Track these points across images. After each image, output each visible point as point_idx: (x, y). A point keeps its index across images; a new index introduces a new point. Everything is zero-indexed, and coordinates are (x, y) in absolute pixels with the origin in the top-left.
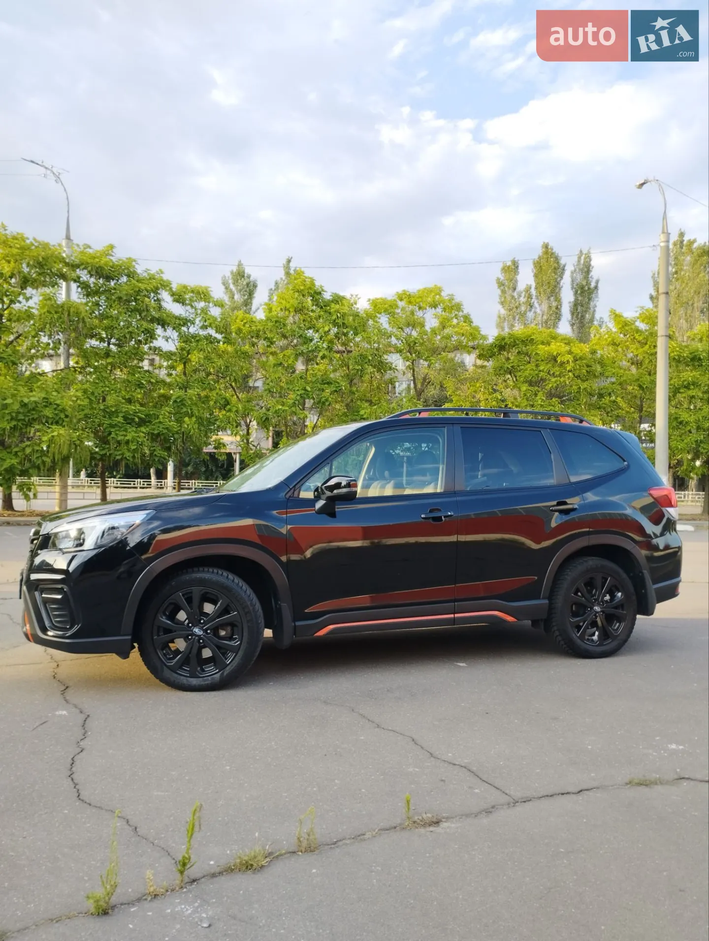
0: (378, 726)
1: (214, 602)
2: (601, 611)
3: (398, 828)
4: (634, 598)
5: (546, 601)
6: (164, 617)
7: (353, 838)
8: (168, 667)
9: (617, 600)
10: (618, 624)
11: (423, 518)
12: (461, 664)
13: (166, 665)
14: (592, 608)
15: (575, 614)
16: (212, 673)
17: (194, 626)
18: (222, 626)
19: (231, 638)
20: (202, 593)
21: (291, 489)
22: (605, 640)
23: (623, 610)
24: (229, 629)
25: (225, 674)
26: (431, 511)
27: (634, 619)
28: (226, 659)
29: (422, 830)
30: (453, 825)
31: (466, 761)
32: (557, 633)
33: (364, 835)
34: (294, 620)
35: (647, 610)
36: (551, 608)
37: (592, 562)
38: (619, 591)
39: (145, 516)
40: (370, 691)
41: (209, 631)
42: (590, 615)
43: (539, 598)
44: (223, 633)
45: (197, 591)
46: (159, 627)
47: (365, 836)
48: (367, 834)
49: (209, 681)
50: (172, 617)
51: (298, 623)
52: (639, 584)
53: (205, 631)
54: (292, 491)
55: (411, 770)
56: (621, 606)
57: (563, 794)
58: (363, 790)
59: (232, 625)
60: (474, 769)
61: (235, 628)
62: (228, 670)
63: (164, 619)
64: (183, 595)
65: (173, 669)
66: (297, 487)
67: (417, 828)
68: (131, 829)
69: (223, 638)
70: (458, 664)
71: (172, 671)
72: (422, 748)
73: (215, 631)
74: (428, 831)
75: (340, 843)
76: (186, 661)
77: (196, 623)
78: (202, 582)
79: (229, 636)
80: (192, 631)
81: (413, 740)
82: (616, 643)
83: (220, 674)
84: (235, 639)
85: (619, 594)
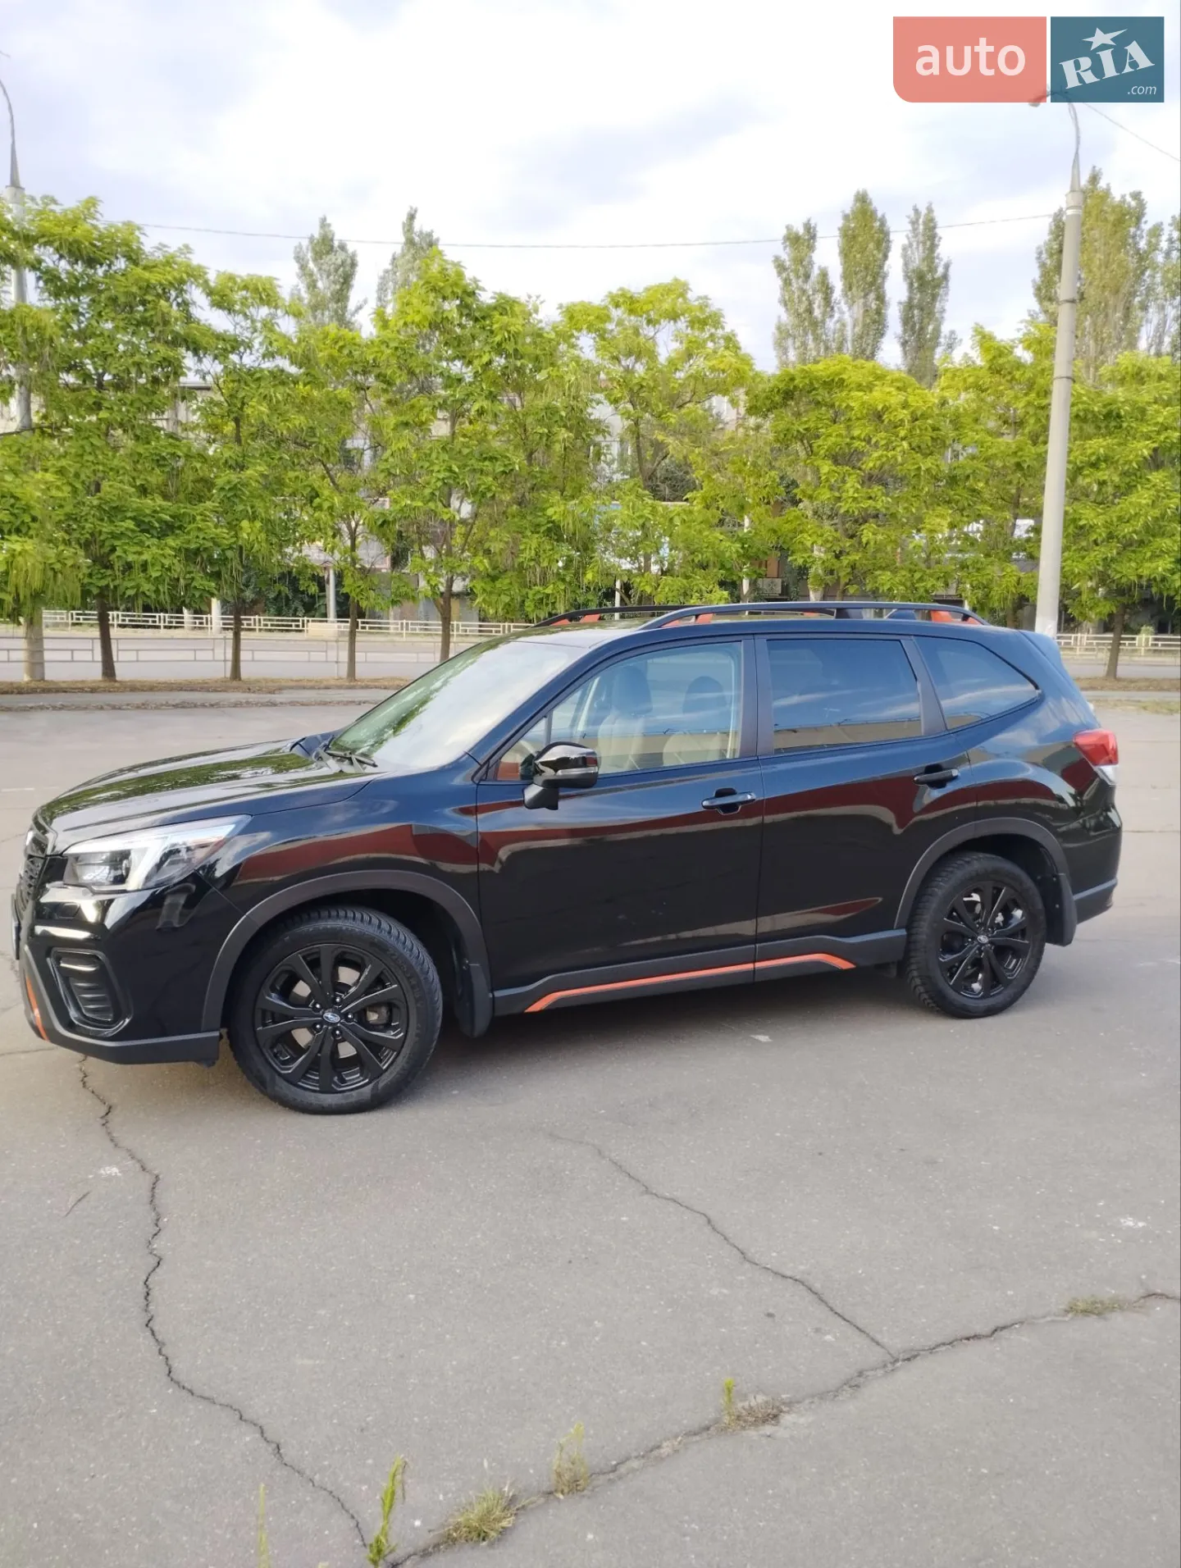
0: (647, 1191)
1: (358, 966)
2: (990, 942)
3: (712, 1429)
4: (1042, 918)
5: (903, 932)
6: (273, 995)
7: (643, 1457)
8: (286, 1078)
9: (1014, 923)
10: (1014, 961)
11: (704, 807)
12: (763, 1038)
13: (280, 1075)
14: (974, 938)
15: (948, 948)
16: (357, 1085)
17: (324, 1008)
18: (374, 1006)
19: (387, 1026)
20: (336, 953)
21: (482, 766)
22: (993, 987)
23: (1023, 938)
24: (384, 1010)
25: (381, 1085)
26: (720, 794)
27: (1041, 951)
28: (381, 1061)
29: (752, 1433)
30: (802, 1420)
31: (802, 1268)
32: (918, 981)
33: (659, 1447)
34: (492, 991)
35: (1060, 934)
36: (909, 941)
37: (980, 862)
38: (1019, 907)
39: (233, 826)
40: (623, 1106)
41: (350, 1016)
42: (971, 948)
43: (891, 928)
44: (373, 1017)
45: (327, 951)
46: (264, 1012)
47: (662, 1451)
48: (665, 1444)
49: (354, 1097)
50: (286, 992)
51: (498, 994)
52: (1052, 894)
53: (344, 1016)
54: (484, 768)
55: (715, 1292)
56: (1021, 931)
57: (968, 1339)
58: (644, 1343)
59: (391, 1006)
60: (817, 1286)
61: (395, 1011)
62: (385, 1080)
63: (274, 998)
64: (304, 958)
65: (291, 1080)
66: (492, 761)
67: (743, 1428)
68: (270, 1449)
69: (374, 1027)
70: (756, 1037)
71: (291, 1083)
72: (726, 1239)
73: (361, 1014)
74: (763, 1436)
75: (622, 1470)
76: (313, 1065)
77: (330, 1004)
78: (334, 935)
79: (385, 1022)
80: (322, 1016)
81: (709, 1221)
82: (1010, 991)
83: (371, 1086)
84: (395, 1028)
85: (1018, 913)
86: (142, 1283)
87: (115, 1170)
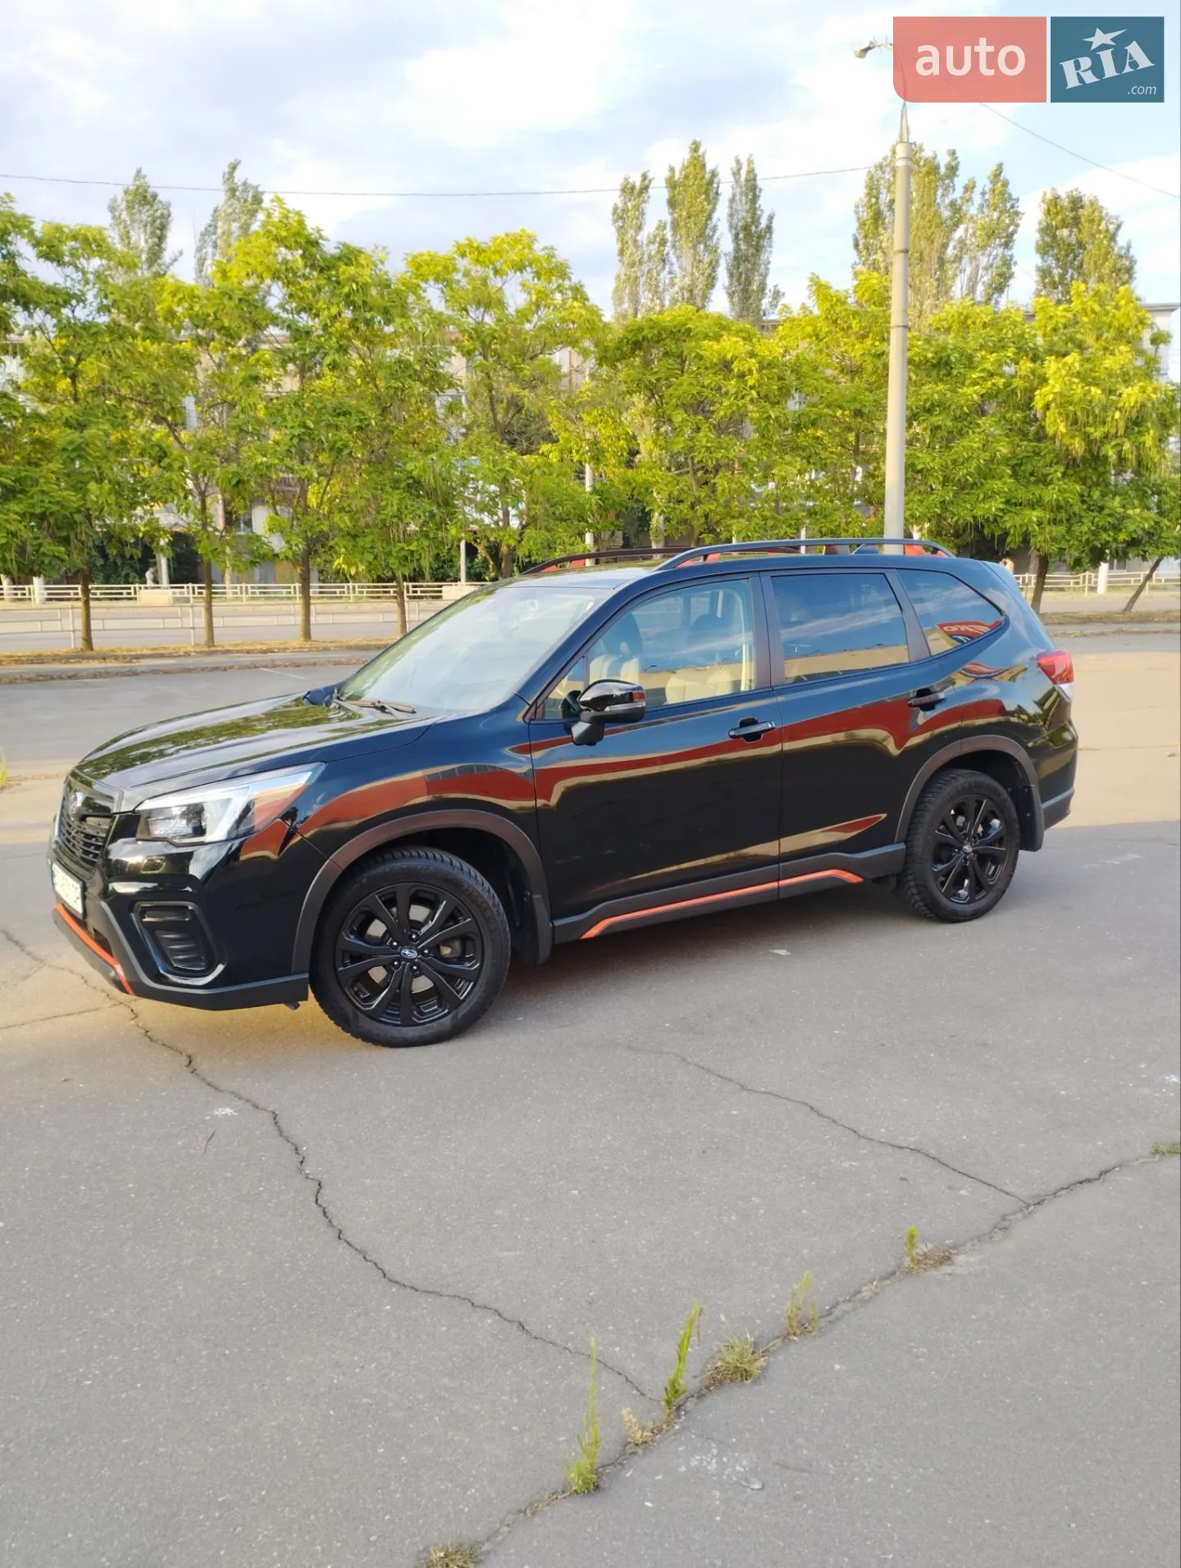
0: (743, 1088)
1: (432, 905)
2: (974, 852)
3: (897, 1273)
4: (1017, 826)
5: (902, 846)
6: (352, 937)
7: (849, 1301)
8: (369, 1015)
9: (993, 833)
10: (993, 867)
11: (731, 737)
12: (783, 952)
13: (362, 1011)
14: (960, 849)
15: (938, 860)
16: (438, 1017)
17: (402, 944)
18: (447, 942)
19: (461, 959)
20: (413, 891)
21: (530, 706)
22: (978, 892)
23: (1001, 846)
24: (457, 944)
25: (460, 1015)
26: (744, 724)
27: (1016, 858)
28: (458, 992)
29: (933, 1273)
30: (972, 1259)
31: (913, 1139)
32: (914, 891)
33: (859, 1292)
34: (553, 918)
35: (1031, 842)
36: (908, 854)
37: (965, 778)
38: (997, 818)
39: (310, 773)
40: (683, 1019)
41: (426, 951)
42: (958, 858)
43: (891, 842)
44: (446, 951)
45: (403, 890)
46: (344, 952)
47: (864, 1294)
48: (864, 1289)
49: (435, 1027)
50: (361, 932)
51: (558, 923)
52: (1024, 802)
53: (420, 952)
54: (533, 708)
55: (846, 1165)
56: (999, 840)
57: (1081, 1183)
58: (804, 1211)
59: (464, 939)
60: (933, 1152)
61: (469, 944)
62: (463, 1010)
63: (352, 939)
64: (380, 898)
65: (373, 1016)
66: (539, 702)
67: (925, 1270)
68: (515, 1327)
69: (446, 960)
70: (776, 951)
71: (374, 1019)
72: (833, 1121)
73: (435, 948)
74: (945, 1274)
75: (837, 1312)
76: (394, 1000)
77: (406, 942)
78: (411, 875)
79: (458, 955)
80: (399, 953)
81: (812, 1109)
82: (991, 896)
83: (450, 1016)
84: (470, 960)
85: (996, 822)
86: (313, 1204)
87: (228, 1111)
